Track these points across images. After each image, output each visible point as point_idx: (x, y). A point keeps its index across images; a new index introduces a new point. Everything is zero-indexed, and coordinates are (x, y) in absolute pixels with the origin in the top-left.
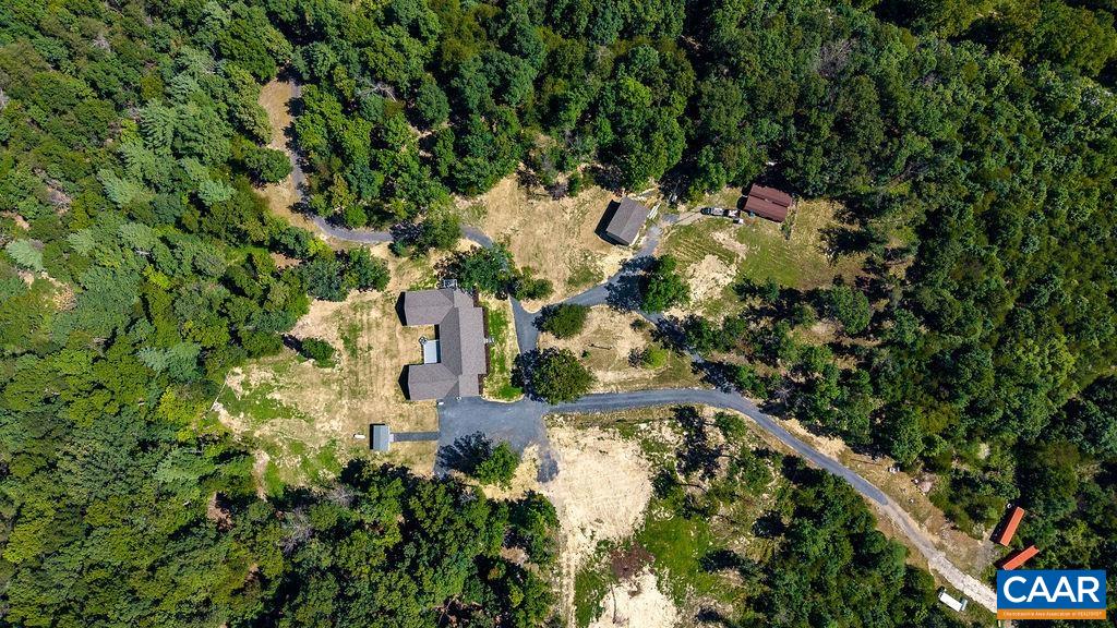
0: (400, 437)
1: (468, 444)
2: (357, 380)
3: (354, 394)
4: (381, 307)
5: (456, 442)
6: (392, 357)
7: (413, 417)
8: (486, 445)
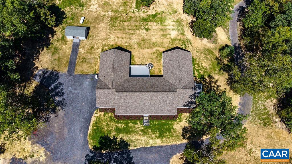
0: (76, 47)
1: (57, 94)
2: (125, 21)
3: (114, 19)
4: (179, 38)
5: (60, 84)
6: (139, 44)
7: (89, 56)
8: (54, 110)
